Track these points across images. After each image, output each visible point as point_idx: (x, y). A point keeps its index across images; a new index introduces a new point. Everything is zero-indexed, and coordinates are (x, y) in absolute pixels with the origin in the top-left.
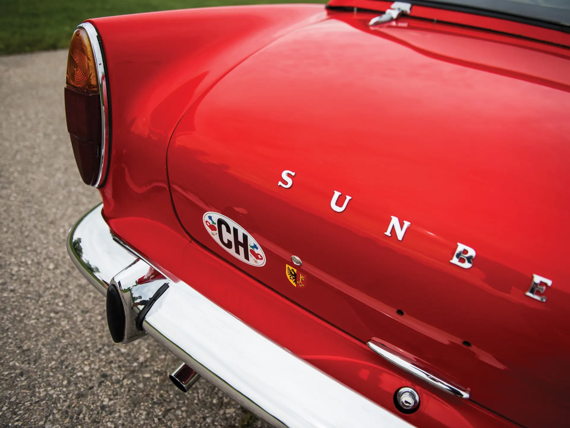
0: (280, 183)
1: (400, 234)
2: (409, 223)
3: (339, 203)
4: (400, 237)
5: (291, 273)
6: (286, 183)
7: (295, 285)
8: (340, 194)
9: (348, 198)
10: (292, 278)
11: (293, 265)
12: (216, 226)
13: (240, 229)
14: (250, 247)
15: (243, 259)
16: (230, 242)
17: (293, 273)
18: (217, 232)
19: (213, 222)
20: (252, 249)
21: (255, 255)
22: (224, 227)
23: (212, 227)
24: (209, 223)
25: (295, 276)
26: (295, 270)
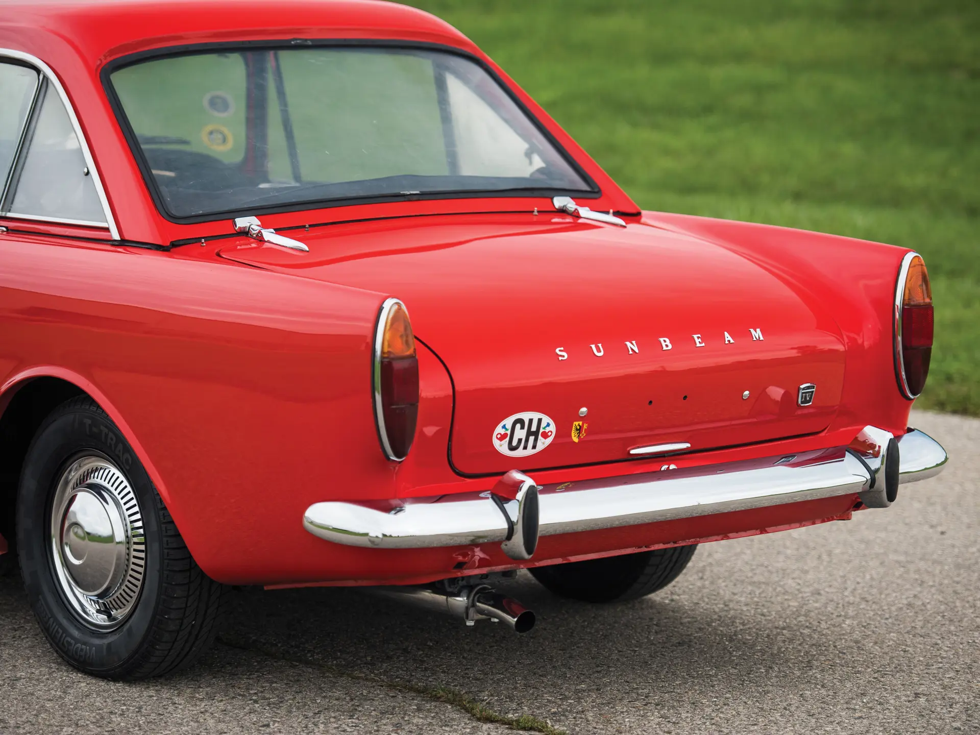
7: (577, 441)
9: (600, 345)
10: (576, 434)
11: (581, 419)
12: (509, 432)
13: (535, 416)
14: (541, 430)
15: (530, 452)
16: (520, 440)
17: (578, 427)
18: (508, 439)
19: (507, 429)
20: (544, 430)
21: (545, 435)
22: (518, 426)
23: (502, 437)
24: (500, 434)
25: (579, 430)
26: (581, 423)
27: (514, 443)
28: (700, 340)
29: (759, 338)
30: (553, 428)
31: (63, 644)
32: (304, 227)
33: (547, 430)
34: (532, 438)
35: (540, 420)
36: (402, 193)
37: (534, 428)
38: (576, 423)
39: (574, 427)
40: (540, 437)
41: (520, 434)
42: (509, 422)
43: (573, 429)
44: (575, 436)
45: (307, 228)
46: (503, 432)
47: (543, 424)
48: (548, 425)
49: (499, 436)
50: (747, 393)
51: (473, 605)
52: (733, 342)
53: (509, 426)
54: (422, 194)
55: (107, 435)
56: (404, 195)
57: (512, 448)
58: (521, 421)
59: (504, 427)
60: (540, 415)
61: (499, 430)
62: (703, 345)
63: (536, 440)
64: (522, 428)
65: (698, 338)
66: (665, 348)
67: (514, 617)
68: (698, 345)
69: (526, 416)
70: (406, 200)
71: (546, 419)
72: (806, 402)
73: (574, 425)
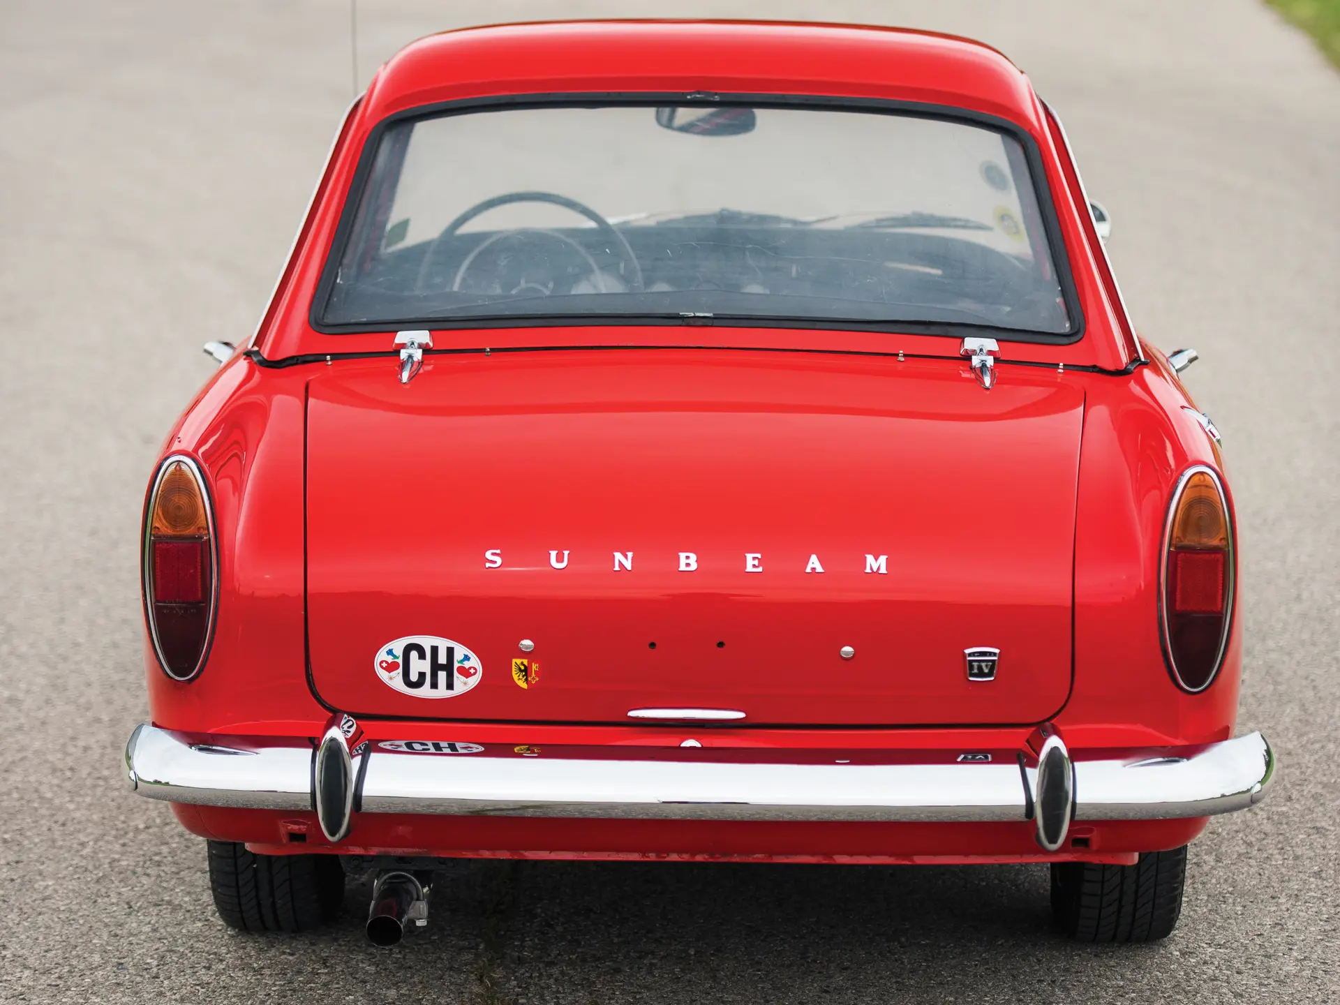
0: (488, 565)
1: (628, 565)
2: (631, 553)
3: (560, 559)
4: (629, 567)
5: (520, 669)
6: (494, 562)
7: (524, 686)
8: (556, 552)
9: (566, 553)
10: (521, 677)
11: (523, 654)
12: (400, 661)
13: (443, 644)
14: (456, 665)
15: (442, 692)
16: (422, 675)
17: (523, 668)
18: (400, 670)
19: (395, 657)
20: (460, 665)
21: (466, 673)
22: (414, 655)
23: (391, 667)
24: (387, 662)
25: (526, 671)
26: (526, 662)
27: (414, 678)
28: (756, 562)
29: (879, 569)
30: (476, 663)
32: (483, 350)
33: (467, 665)
34: (442, 675)
35: (450, 650)
36: (681, 314)
37: (442, 660)
38: (517, 661)
39: (513, 667)
40: (456, 674)
41: (420, 665)
42: (396, 646)
43: (514, 670)
44: (519, 679)
45: (488, 352)
46: (389, 659)
47: (458, 656)
48: (465, 657)
49: (384, 665)
50: (848, 650)
52: (821, 570)
53: (399, 653)
54: (716, 318)
56: (683, 318)
57: (412, 685)
58: (418, 648)
60: (448, 642)
61: (382, 655)
62: (760, 569)
63: (450, 678)
64: (422, 657)
65: (754, 558)
66: (683, 567)
68: (749, 568)
69: (427, 642)
70: (684, 324)
71: (459, 649)
72: (982, 675)
73: (514, 664)
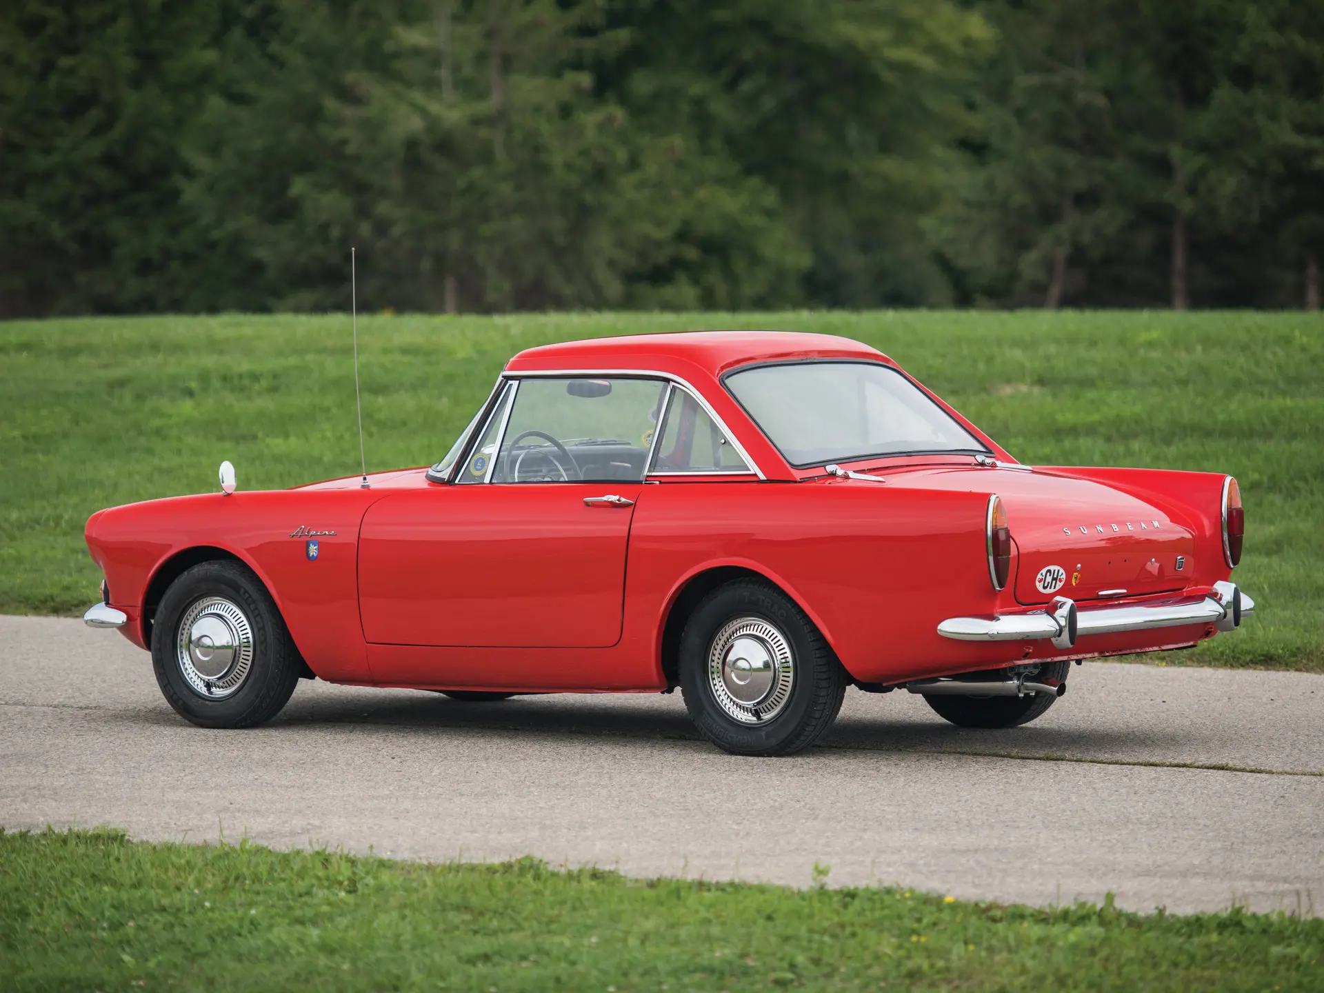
9: (1084, 527)
11: (1077, 571)
12: (1044, 578)
13: (1057, 568)
14: (1059, 577)
15: (1052, 590)
16: (1049, 583)
18: (1043, 582)
19: (1043, 576)
21: (1060, 581)
22: (1048, 574)
23: (1041, 581)
25: (1076, 578)
26: (1077, 574)
27: (1046, 585)
28: (1131, 526)
29: (1158, 526)
30: (1064, 576)
31: (727, 739)
33: (1062, 577)
34: (1054, 582)
35: (1059, 571)
37: (1055, 576)
38: (1075, 574)
39: (1073, 576)
40: (1058, 582)
41: (1049, 579)
42: (1044, 571)
43: (1073, 578)
44: (1074, 582)
46: (1041, 577)
47: (1060, 574)
48: (1062, 574)
49: (1039, 580)
50: (1153, 560)
51: (1022, 684)
53: (1044, 574)
55: (763, 601)
57: (1045, 588)
58: (1049, 571)
59: (1042, 574)
60: (1059, 568)
61: (1039, 576)
62: (1132, 529)
63: (1056, 583)
64: (1050, 575)
66: (1115, 530)
67: (1055, 687)
68: (1130, 529)
69: (1052, 568)
71: (1062, 571)
72: (1180, 568)
